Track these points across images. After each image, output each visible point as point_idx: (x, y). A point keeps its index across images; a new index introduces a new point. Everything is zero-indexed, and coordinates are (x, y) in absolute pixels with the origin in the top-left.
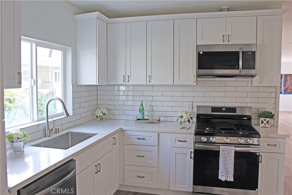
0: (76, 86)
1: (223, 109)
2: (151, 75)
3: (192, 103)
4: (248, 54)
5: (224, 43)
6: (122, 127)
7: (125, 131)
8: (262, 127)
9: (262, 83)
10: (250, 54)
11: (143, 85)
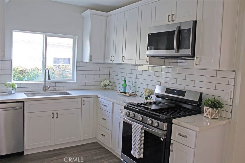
0: (82, 62)
1: (175, 91)
2: (124, 56)
3: (159, 82)
4: (185, 32)
5: (170, 23)
6: (98, 95)
7: (99, 98)
8: (205, 116)
9: (199, 65)
10: (187, 33)
11: (132, 65)
